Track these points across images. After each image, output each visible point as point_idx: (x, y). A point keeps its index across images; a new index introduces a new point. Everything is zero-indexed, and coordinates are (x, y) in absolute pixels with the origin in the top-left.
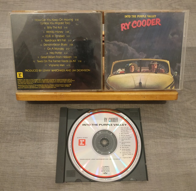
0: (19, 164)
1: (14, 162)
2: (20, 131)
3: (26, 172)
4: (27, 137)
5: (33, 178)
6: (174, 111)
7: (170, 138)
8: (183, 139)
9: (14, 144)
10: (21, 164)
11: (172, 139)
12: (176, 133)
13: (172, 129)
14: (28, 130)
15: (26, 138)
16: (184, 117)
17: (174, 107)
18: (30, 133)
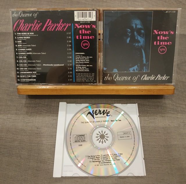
0: (36, 133)
1: (30, 132)
2: (36, 104)
3: (42, 141)
4: (43, 110)
5: (49, 146)
6: (180, 89)
7: (176, 113)
9: (31, 115)
10: (37, 133)
11: (178, 115)
12: (182, 109)
13: (178, 106)
17: (179, 86)
18: (46, 106)
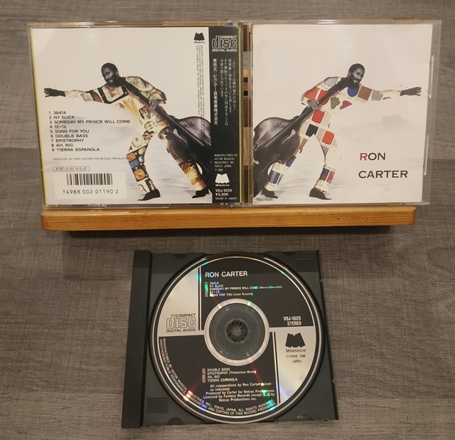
2: (22, 361)
4: (39, 378)
6: (406, 324)
7: (390, 394)
8: (424, 400)
9: (4, 394)
11: (396, 399)
12: (406, 384)
13: (398, 373)
14: (40, 359)
15: (36, 380)
16: (429, 342)
17: (405, 315)
18: (45, 368)
